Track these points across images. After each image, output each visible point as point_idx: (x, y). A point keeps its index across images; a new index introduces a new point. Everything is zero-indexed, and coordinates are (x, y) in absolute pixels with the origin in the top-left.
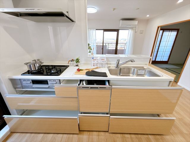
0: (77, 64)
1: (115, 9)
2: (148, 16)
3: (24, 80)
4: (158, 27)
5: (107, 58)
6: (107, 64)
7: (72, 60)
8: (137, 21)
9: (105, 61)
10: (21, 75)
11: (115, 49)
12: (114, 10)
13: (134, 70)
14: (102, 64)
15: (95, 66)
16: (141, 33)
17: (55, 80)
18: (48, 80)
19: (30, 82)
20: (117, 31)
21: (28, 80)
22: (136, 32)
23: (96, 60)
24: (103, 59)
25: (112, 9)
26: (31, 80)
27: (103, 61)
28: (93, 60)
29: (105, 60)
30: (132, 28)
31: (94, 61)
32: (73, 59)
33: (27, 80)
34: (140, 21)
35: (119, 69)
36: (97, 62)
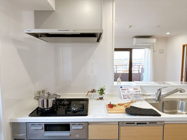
0: (101, 96)
1: (131, 26)
2: (168, 33)
3: (33, 124)
4: (184, 46)
5: (141, 87)
6: (144, 95)
7: (93, 91)
8: (155, 39)
9: (140, 92)
10: (29, 116)
11: (128, 72)
12: (130, 28)
13: (182, 103)
14: (136, 96)
15: (126, 98)
16: (162, 53)
17: (81, 123)
18: (71, 124)
19: (41, 128)
20: (130, 50)
21: (39, 124)
22: (154, 51)
23: (125, 90)
24: (136, 89)
25: (128, 27)
26: (43, 124)
27: (137, 92)
28: (122, 90)
29: (139, 89)
30: (149, 47)
31: (124, 92)
32: (94, 89)
33: (37, 124)
34: (159, 39)
35: (162, 102)
36: (128, 92)
